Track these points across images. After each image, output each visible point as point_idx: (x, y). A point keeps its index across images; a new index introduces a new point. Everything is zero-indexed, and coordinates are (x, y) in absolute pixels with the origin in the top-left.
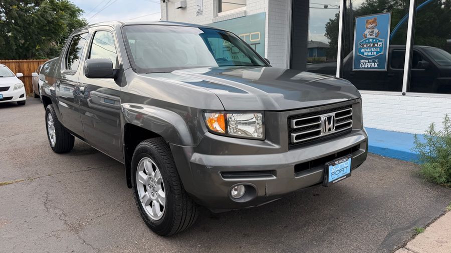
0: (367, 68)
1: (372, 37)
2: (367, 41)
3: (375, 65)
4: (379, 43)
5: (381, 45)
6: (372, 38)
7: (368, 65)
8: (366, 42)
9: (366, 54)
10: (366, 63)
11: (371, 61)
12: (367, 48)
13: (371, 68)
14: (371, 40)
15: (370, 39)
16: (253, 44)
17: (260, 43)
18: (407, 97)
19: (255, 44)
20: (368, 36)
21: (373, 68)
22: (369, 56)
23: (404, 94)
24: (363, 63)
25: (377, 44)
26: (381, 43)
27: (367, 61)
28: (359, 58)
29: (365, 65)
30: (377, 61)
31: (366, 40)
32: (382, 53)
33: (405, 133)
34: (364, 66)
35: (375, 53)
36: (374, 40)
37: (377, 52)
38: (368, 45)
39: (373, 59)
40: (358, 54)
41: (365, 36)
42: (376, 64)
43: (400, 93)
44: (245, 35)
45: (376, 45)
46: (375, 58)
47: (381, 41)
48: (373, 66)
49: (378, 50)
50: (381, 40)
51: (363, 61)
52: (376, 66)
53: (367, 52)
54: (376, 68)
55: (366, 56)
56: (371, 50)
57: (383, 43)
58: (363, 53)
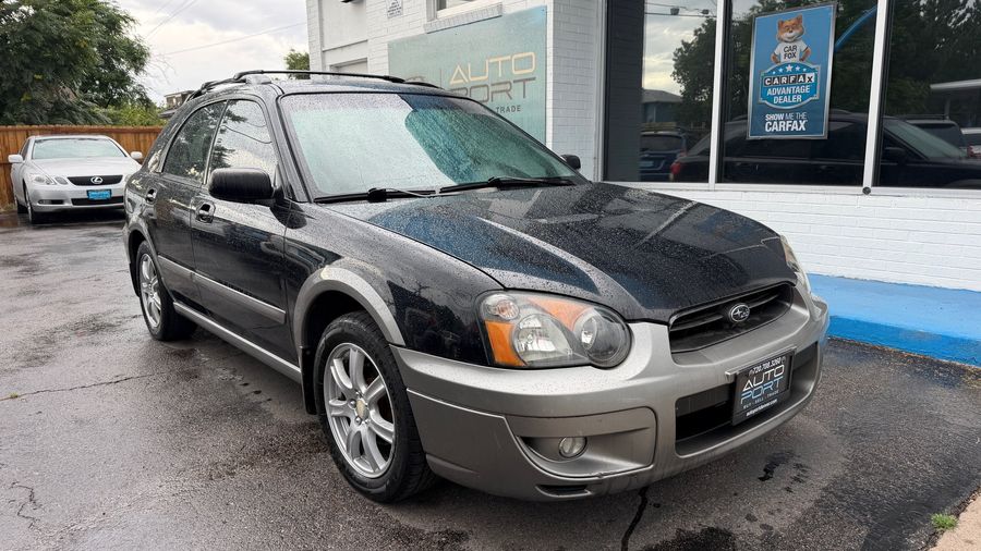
0: (782, 133)
1: (792, 60)
2: (781, 70)
3: (799, 126)
4: (808, 75)
5: (813, 80)
6: (791, 64)
7: (784, 126)
8: (779, 74)
9: (777, 100)
10: (778, 121)
11: (791, 115)
12: (781, 85)
13: (790, 132)
14: (789, 68)
15: (787, 65)
16: (519, 81)
17: (534, 79)
18: (874, 198)
19: (524, 81)
20: (783, 60)
21: (795, 132)
22: (786, 104)
23: (867, 191)
24: (772, 122)
25: (804, 76)
26: (813, 75)
27: (781, 116)
28: (762, 110)
29: (778, 126)
30: (803, 115)
31: (779, 67)
32: (816, 97)
33: (871, 281)
34: (775, 128)
35: (799, 98)
36: (798, 68)
37: (805, 96)
38: (784, 80)
39: (795, 112)
40: (761, 100)
41: (776, 59)
42: (802, 124)
43: (859, 189)
44: (500, 59)
45: (801, 79)
46: (800, 109)
47: (813, 70)
48: (795, 127)
49: (807, 89)
50: (812, 67)
51: (772, 117)
52: (802, 126)
53: (780, 95)
54: (801, 132)
55: (778, 104)
56: (789, 91)
57: (816, 75)
58: (771, 99)
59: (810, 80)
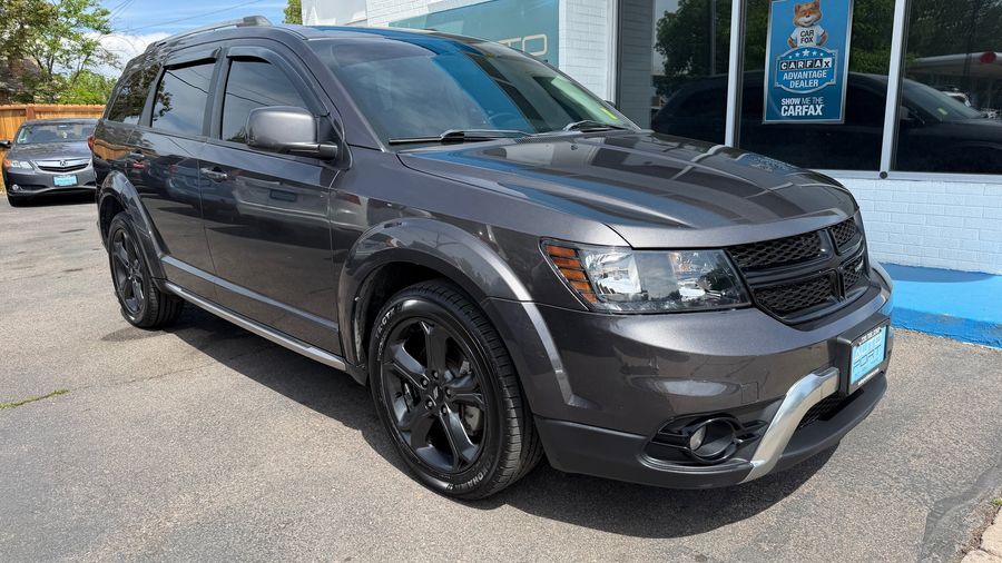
0: (798, 117)
1: (809, 45)
2: (797, 55)
3: (816, 110)
4: (825, 60)
5: (830, 65)
6: (808, 49)
7: (801, 111)
8: (793, 58)
9: (794, 84)
10: (794, 105)
11: (807, 100)
12: (797, 70)
13: (806, 117)
14: (806, 53)
15: (804, 49)
18: (892, 182)
20: (799, 44)
21: (811, 117)
22: (802, 89)
23: (884, 176)
24: (789, 106)
25: (821, 61)
26: (830, 59)
27: (797, 101)
28: (778, 95)
29: (793, 110)
30: (820, 100)
31: (795, 52)
32: (833, 82)
34: (791, 112)
35: (816, 83)
36: (815, 53)
37: (821, 81)
38: (801, 64)
39: (811, 97)
40: (777, 84)
41: (793, 43)
42: (819, 108)
43: (876, 174)
45: (818, 63)
46: (817, 94)
47: (831, 55)
48: (811, 111)
49: (824, 74)
50: (829, 51)
51: (789, 101)
52: (819, 110)
53: (796, 80)
54: (818, 117)
55: (794, 88)
56: (805, 74)
57: (833, 61)
58: (787, 83)
59: (827, 64)
